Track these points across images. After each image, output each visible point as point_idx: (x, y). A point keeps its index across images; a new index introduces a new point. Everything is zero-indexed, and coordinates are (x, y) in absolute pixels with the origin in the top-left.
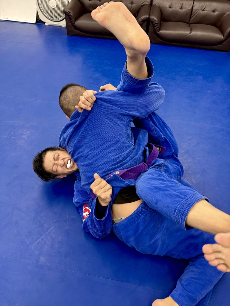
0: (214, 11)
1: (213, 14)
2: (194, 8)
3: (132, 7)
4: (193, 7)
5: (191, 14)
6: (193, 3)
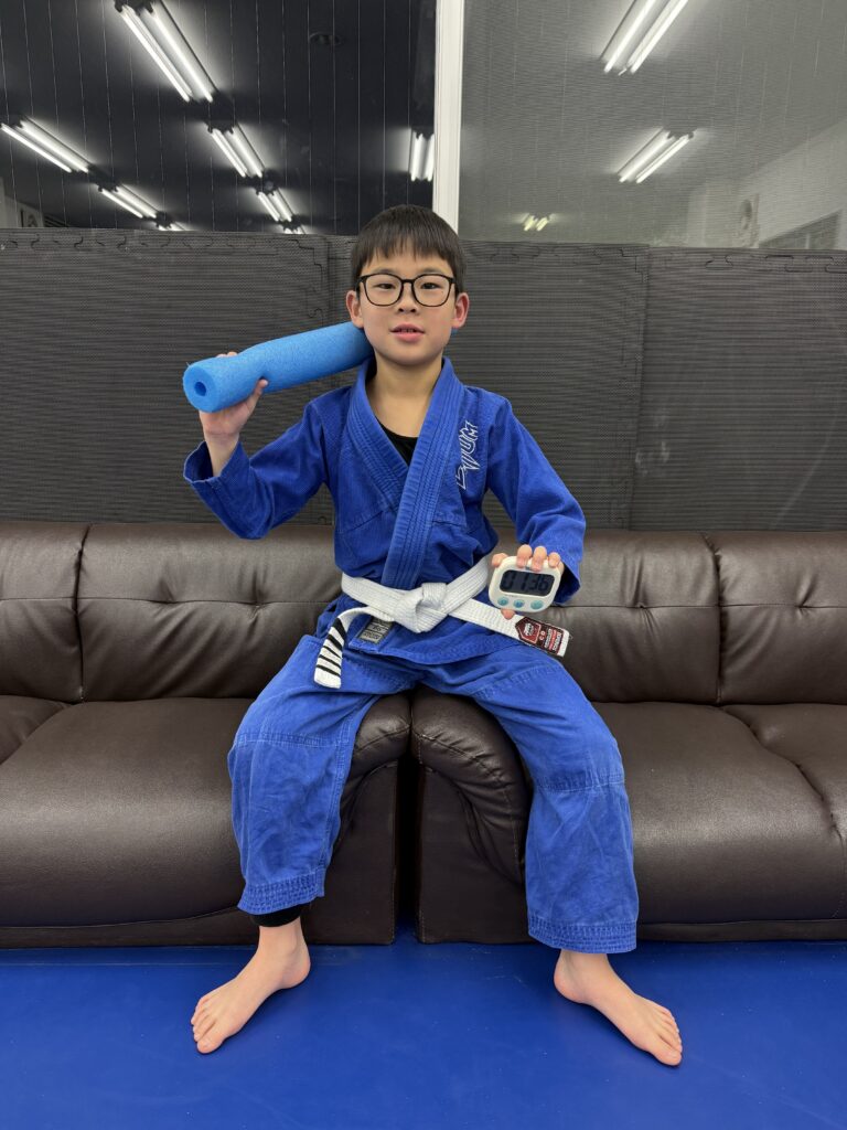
2: (731, 597)
3: (261, 622)
5: (722, 639)
6: (717, 568)
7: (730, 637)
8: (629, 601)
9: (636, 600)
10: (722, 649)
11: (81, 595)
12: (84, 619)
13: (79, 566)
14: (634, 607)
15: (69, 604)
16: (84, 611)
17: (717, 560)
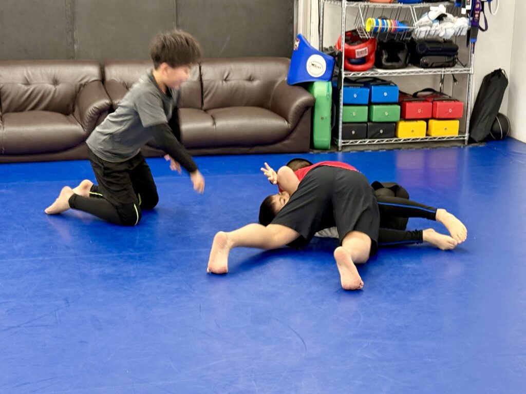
0: (250, 79)
1: (248, 84)
2: (204, 78)
4: (201, 76)
5: (202, 91)
10: (202, 94)
12: (2, 90)
17: (200, 68)
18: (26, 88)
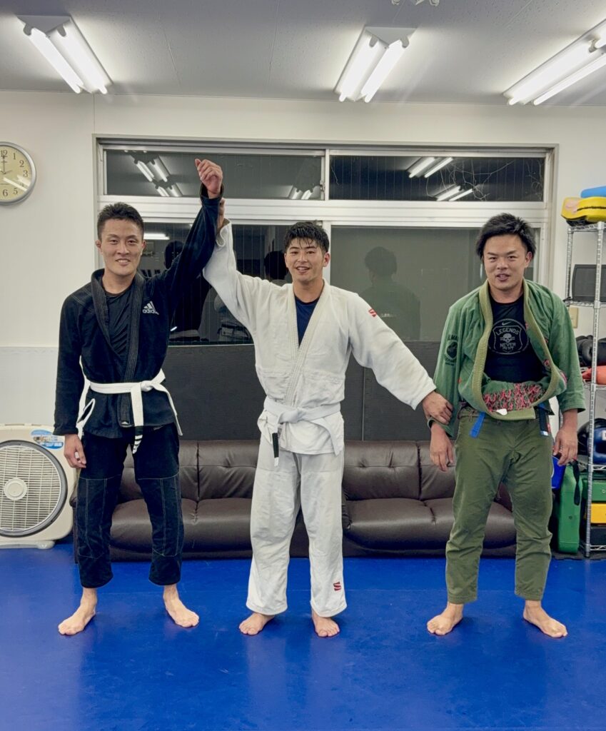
2: (423, 463)
4: (419, 460)
5: (420, 478)
6: (419, 453)
7: (423, 477)
8: (388, 464)
9: (390, 464)
10: (420, 481)
11: (200, 464)
12: (200, 473)
13: (198, 455)
14: (390, 466)
15: (196, 468)
16: (202, 470)
17: (419, 450)
18: (227, 470)
